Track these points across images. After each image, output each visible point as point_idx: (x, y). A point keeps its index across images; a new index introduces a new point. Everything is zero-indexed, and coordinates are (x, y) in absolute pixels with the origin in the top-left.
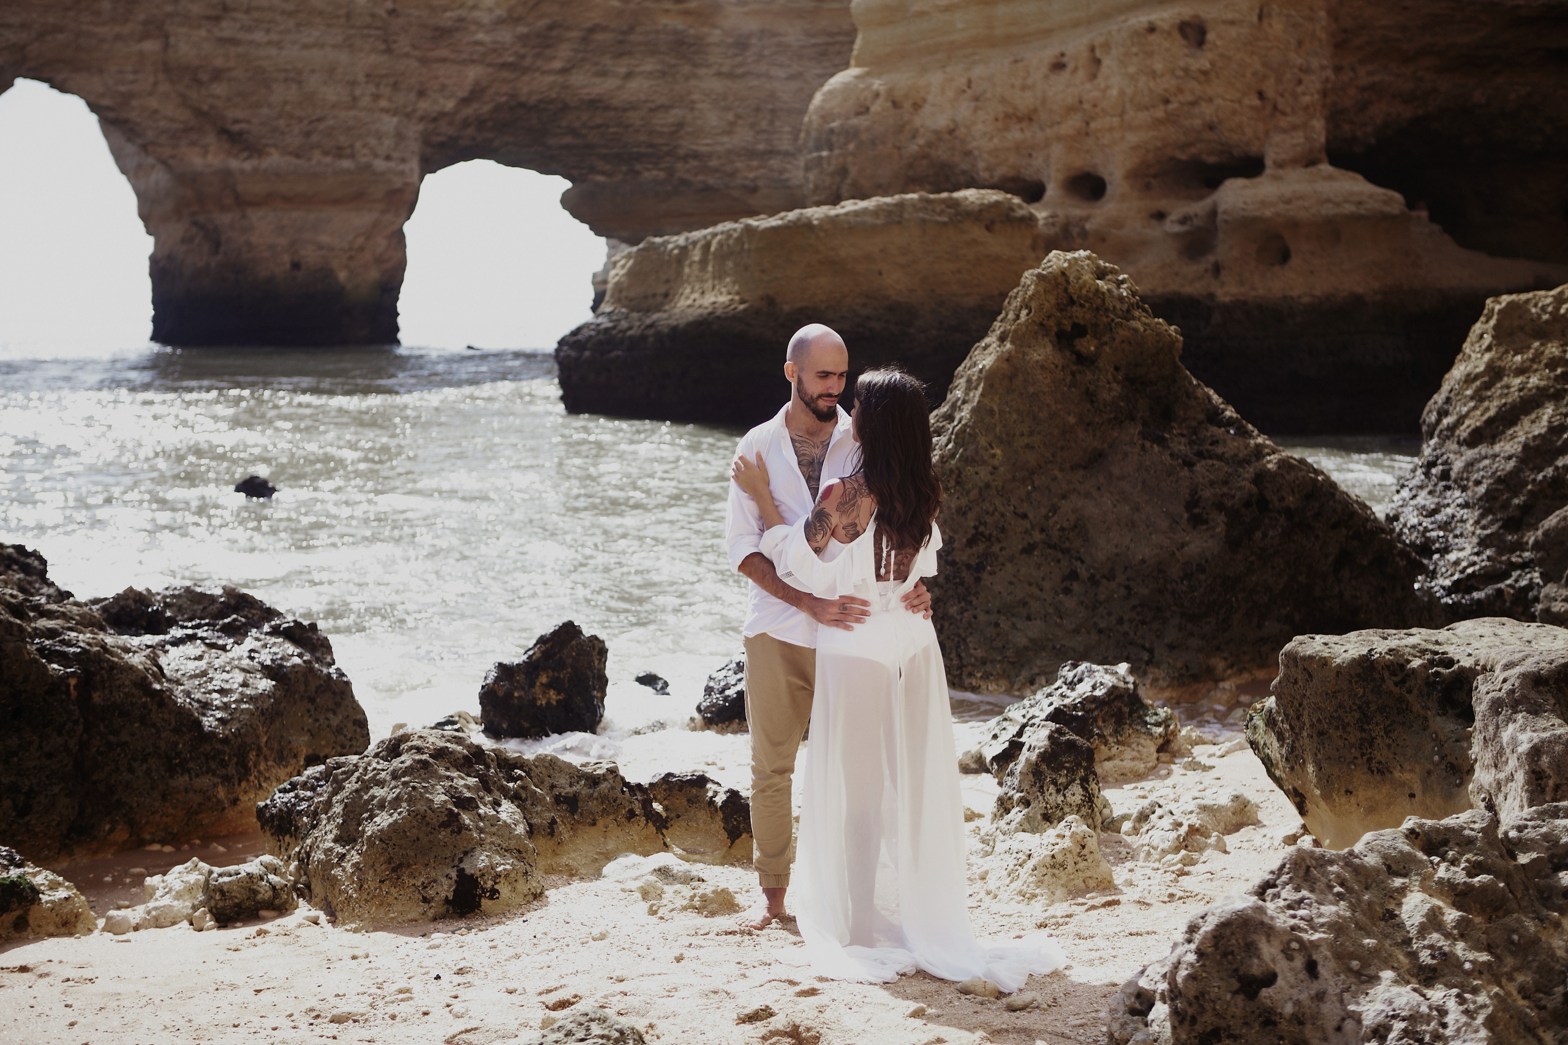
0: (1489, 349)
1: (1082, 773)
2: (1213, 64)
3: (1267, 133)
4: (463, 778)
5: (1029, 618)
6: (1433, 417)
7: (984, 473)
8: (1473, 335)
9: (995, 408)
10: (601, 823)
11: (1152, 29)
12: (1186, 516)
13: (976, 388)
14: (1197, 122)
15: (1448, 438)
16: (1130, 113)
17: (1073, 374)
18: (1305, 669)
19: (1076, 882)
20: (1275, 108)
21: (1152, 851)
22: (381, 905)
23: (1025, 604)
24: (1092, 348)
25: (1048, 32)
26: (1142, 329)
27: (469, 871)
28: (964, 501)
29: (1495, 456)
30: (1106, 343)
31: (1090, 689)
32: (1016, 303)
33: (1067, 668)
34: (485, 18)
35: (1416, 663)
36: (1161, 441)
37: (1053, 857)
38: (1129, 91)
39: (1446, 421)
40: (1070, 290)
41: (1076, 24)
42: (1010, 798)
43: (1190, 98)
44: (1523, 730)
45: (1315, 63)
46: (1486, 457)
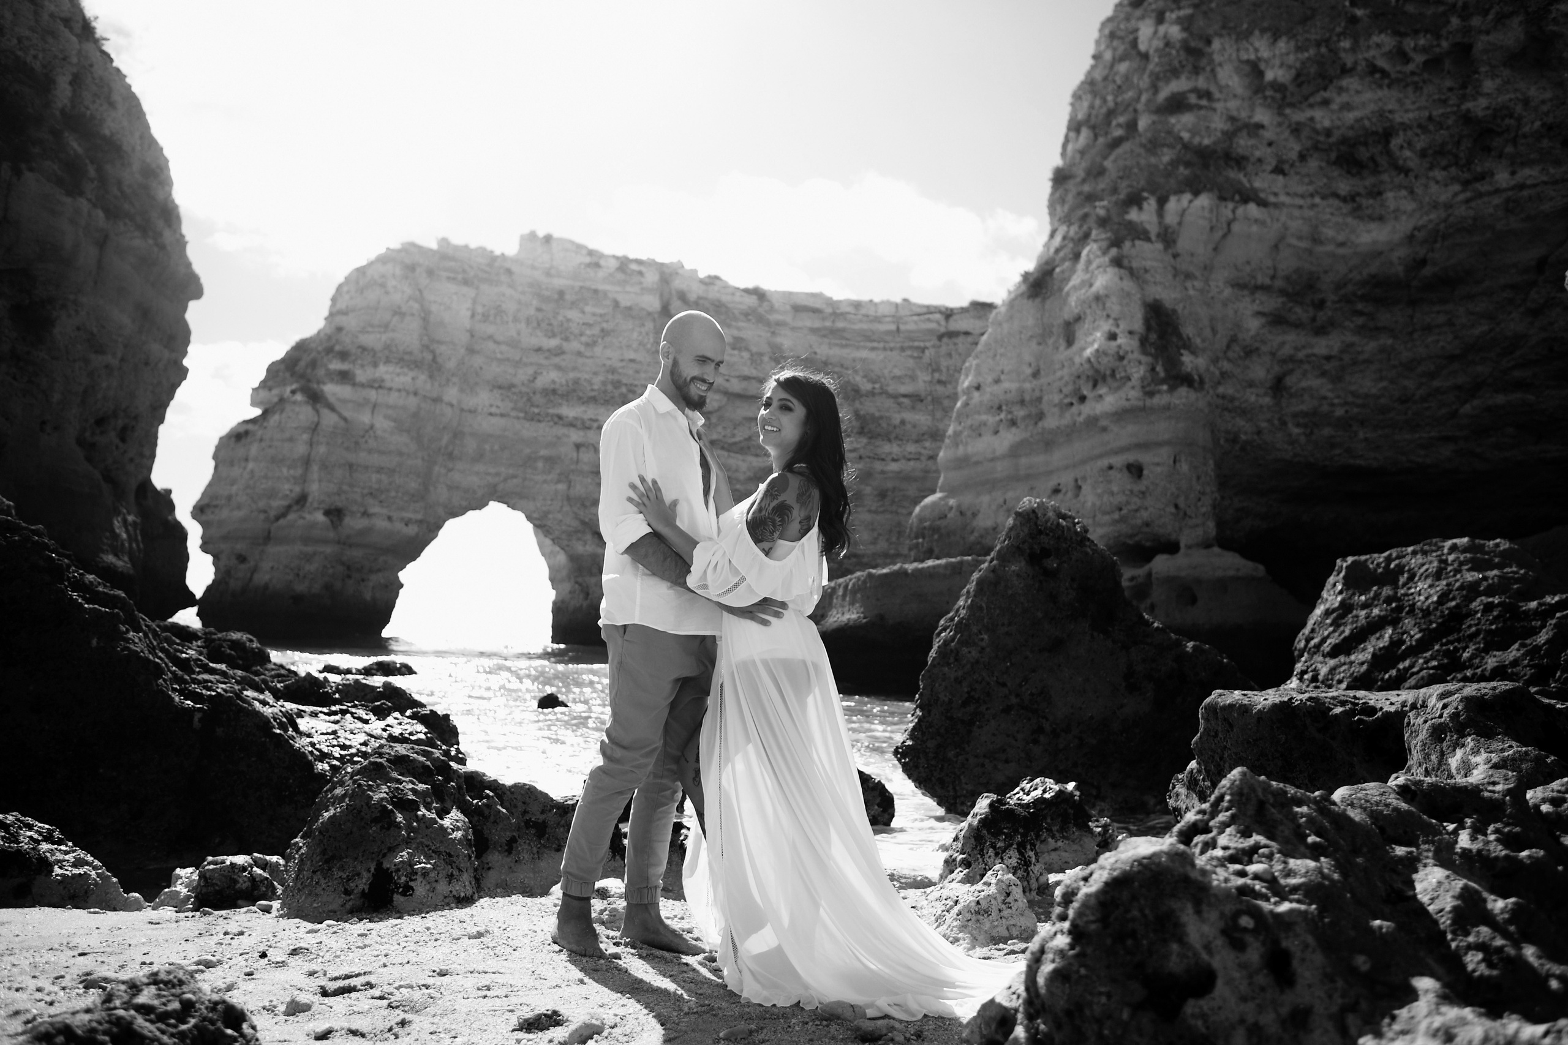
0: (1341, 592)
1: (1019, 838)
2: (1147, 488)
3: (1181, 529)
4: (413, 783)
5: (1007, 761)
6: (1302, 644)
7: (975, 654)
8: (1328, 585)
9: (984, 605)
11: (1111, 468)
12: (1124, 684)
14: (1139, 522)
15: (1315, 653)
16: (1099, 516)
17: (1040, 582)
18: (1225, 719)
19: (999, 929)
20: (1185, 514)
22: (310, 894)
23: (1004, 751)
24: (1055, 565)
25: (1050, 473)
26: (1091, 552)
27: (386, 865)
28: (960, 673)
29: (1351, 663)
30: (1064, 562)
31: (1042, 794)
33: (1026, 782)
34: (742, 477)
35: (1338, 710)
36: (1106, 633)
37: (978, 903)
38: (1098, 503)
39: (1312, 643)
41: (1066, 468)
42: (954, 860)
43: (1133, 507)
44: (1476, 752)
45: (1208, 490)
46: (1344, 664)
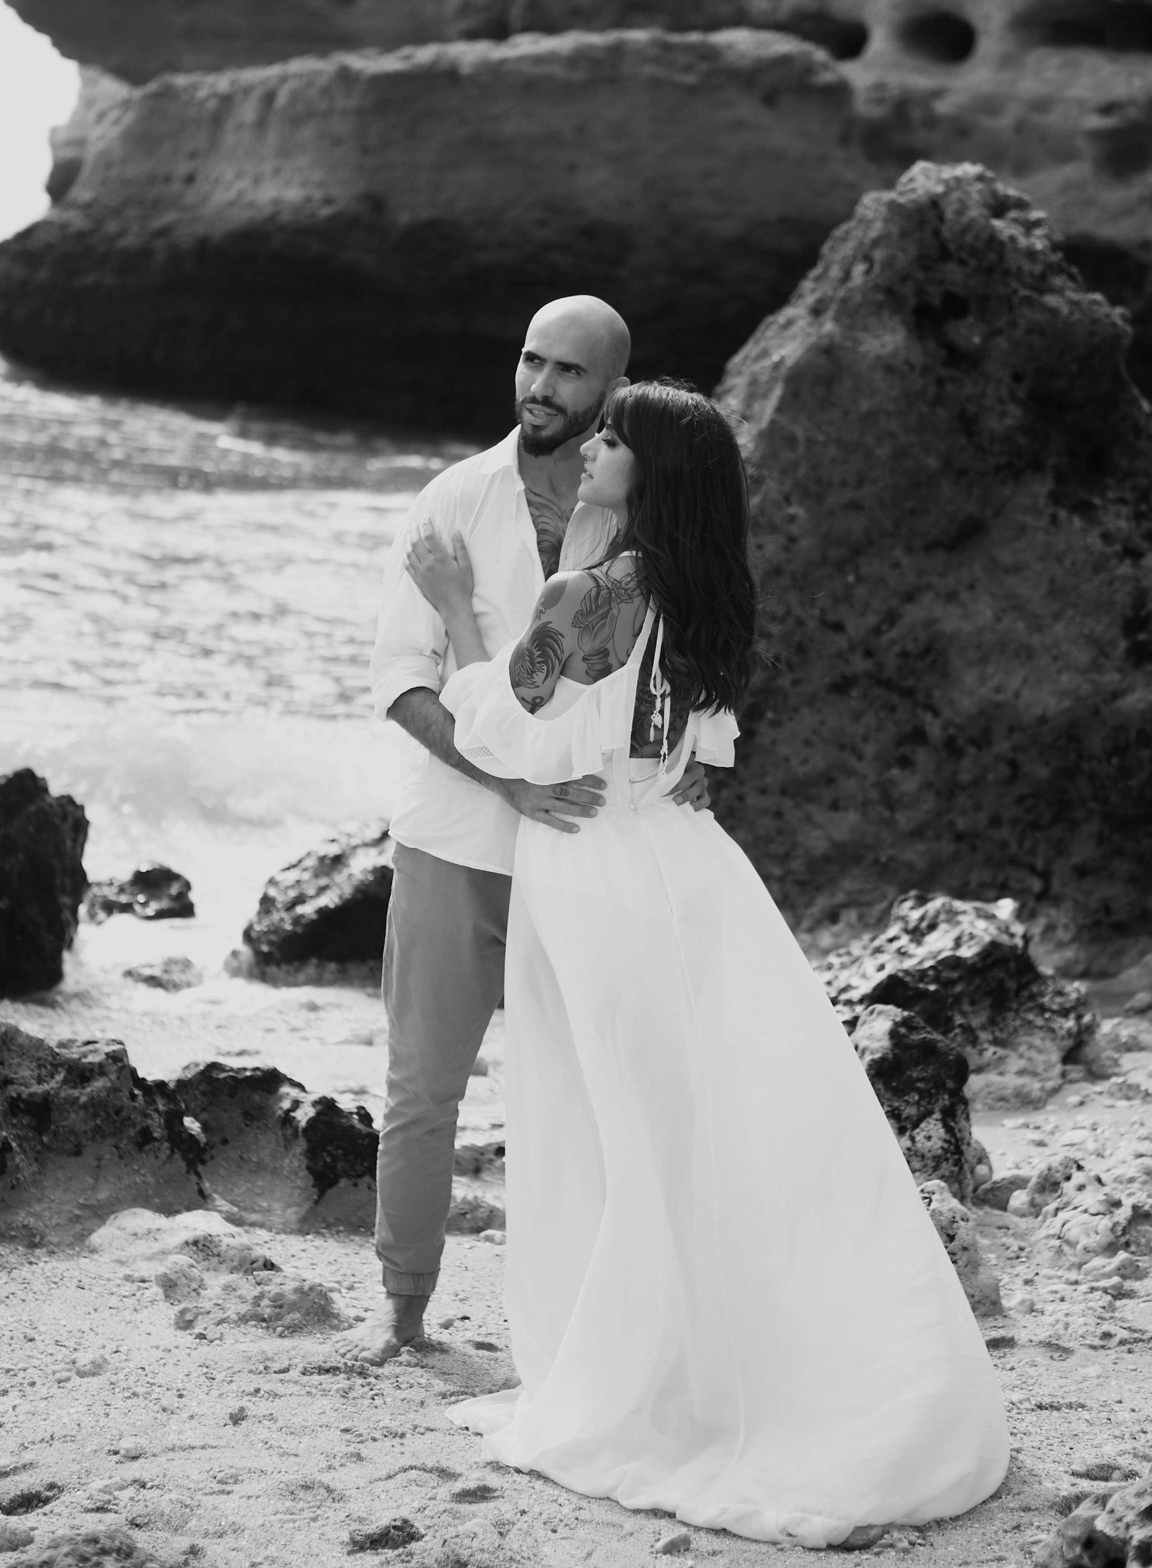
1: (944, 1100)
10: (89, 1152)
12: (1123, 644)
13: (765, 396)
17: (940, 382)
21: (1066, 1248)
24: (977, 340)
30: (999, 332)
31: (950, 944)
32: (847, 249)
33: (908, 904)
36: (1085, 509)
40: (946, 232)
